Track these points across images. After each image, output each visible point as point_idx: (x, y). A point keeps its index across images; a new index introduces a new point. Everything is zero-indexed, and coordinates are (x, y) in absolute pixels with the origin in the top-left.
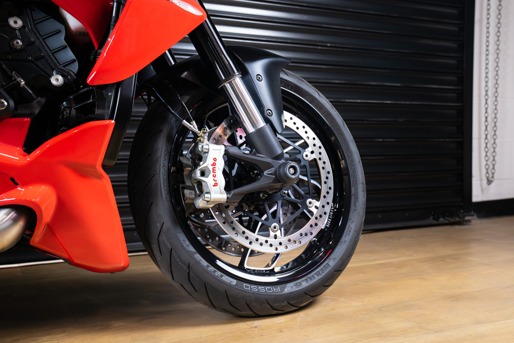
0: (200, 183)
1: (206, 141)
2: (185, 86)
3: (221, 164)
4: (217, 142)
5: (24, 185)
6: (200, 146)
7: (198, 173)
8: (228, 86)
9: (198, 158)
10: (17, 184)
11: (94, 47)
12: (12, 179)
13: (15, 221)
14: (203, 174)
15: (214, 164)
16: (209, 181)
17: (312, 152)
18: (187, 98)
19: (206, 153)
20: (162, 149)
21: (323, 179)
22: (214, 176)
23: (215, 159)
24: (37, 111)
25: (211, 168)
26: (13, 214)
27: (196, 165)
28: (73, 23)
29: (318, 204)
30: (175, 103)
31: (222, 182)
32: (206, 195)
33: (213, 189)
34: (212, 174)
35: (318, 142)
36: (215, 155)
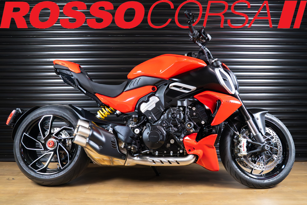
0: (239, 149)
1: (241, 138)
2: (235, 121)
3: (245, 144)
4: (244, 137)
5: (196, 150)
6: (239, 139)
7: (239, 147)
8: (248, 122)
9: (239, 142)
10: (194, 149)
11: (212, 113)
12: (194, 148)
13: (194, 157)
14: (240, 147)
15: (243, 144)
16: (242, 149)
17: (275, 140)
18: (236, 124)
19: (241, 141)
20: (229, 139)
21: (279, 148)
22: (243, 148)
23: (244, 143)
24: (198, 131)
25: (242, 145)
26: (193, 156)
27: (239, 144)
28: (207, 108)
29: (277, 156)
30: (232, 126)
31: (246, 149)
32: (241, 153)
33: (243, 151)
34: (243, 147)
35: (277, 137)
36: (244, 142)
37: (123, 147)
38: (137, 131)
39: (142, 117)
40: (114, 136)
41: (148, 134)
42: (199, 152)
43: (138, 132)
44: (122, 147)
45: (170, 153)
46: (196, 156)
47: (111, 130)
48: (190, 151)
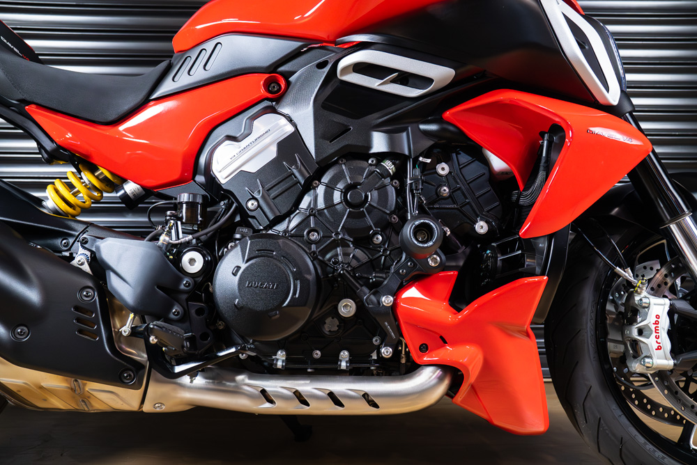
0: (635, 343)
1: (644, 293)
2: (615, 224)
3: (665, 323)
4: (656, 291)
5: (451, 345)
6: (637, 298)
7: (635, 334)
8: (673, 227)
9: (632, 313)
10: (445, 342)
11: (518, 188)
12: (442, 338)
13: (441, 379)
14: (640, 332)
15: (656, 323)
16: (650, 342)
19: (645, 307)
20: (587, 297)
22: (657, 337)
23: (658, 317)
24: (461, 263)
25: (653, 327)
26: (439, 372)
27: (633, 321)
28: (497, 164)
30: (603, 245)
31: (667, 344)
32: (647, 360)
33: (656, 353)
34: (654, 334)
36: (657, 311)
37: (126, 330)
38: (192, 261)
39: (222, 203)
40: (90, 284)
41: (235, 274)
42: (466, 355)
43: (196, 264)
44: (125, 334)
45: (337, 360)
46: (454, 375)
47: (83, 259)
48: (424, 348)
